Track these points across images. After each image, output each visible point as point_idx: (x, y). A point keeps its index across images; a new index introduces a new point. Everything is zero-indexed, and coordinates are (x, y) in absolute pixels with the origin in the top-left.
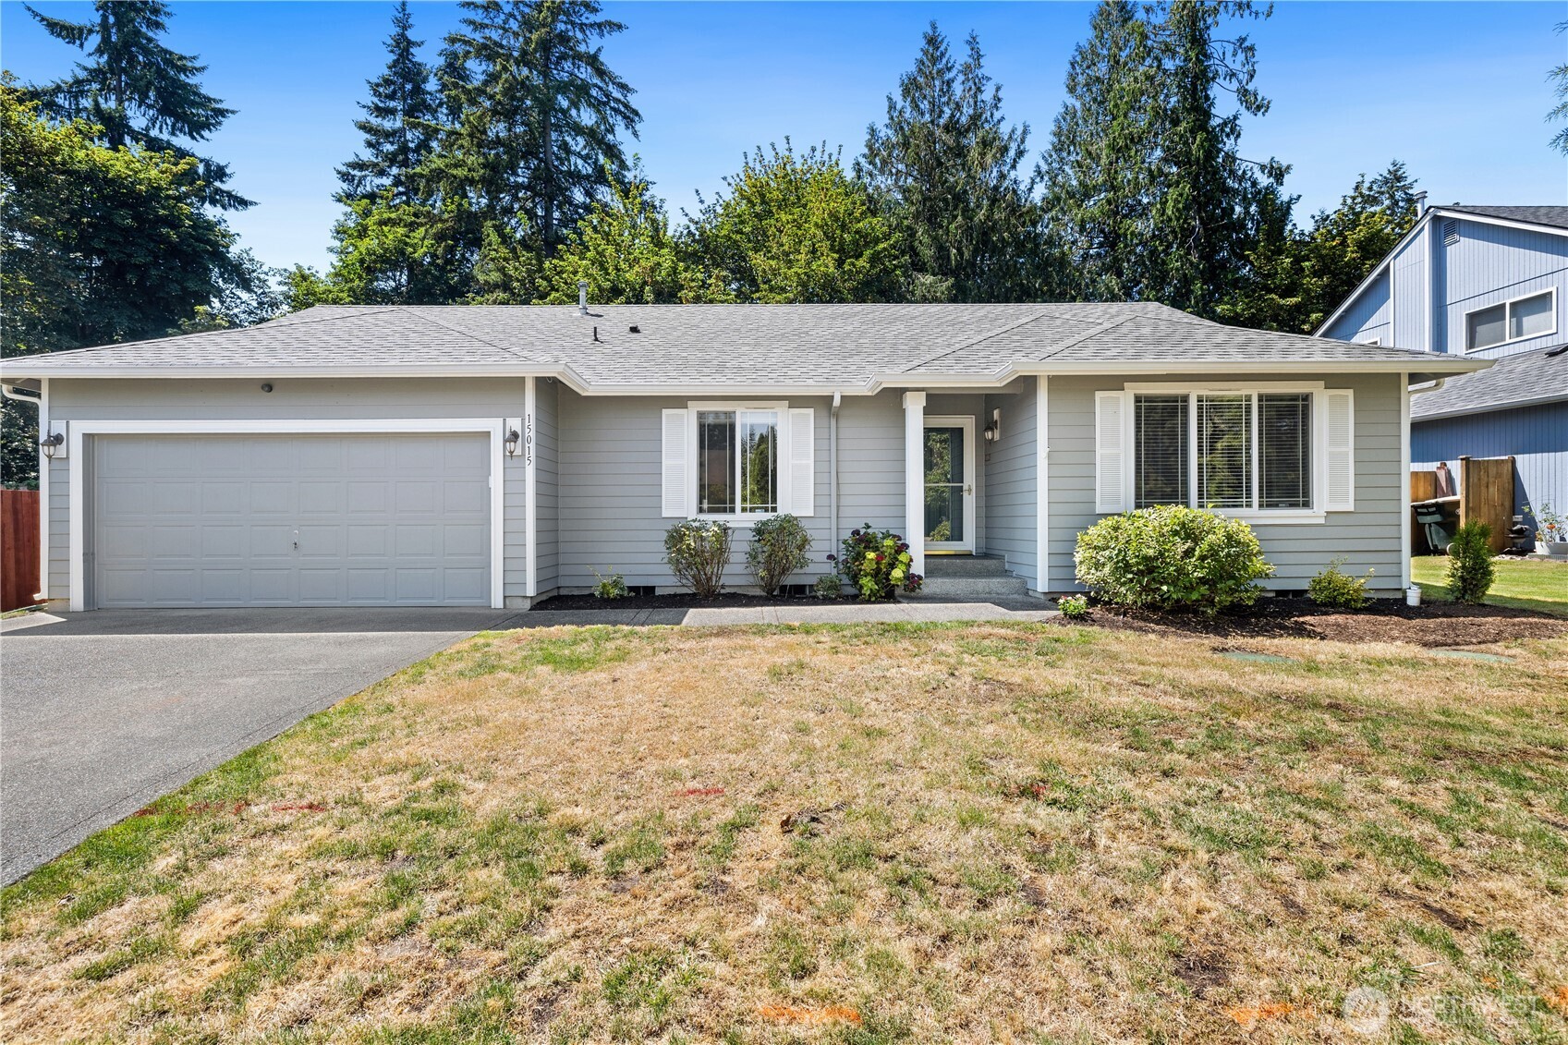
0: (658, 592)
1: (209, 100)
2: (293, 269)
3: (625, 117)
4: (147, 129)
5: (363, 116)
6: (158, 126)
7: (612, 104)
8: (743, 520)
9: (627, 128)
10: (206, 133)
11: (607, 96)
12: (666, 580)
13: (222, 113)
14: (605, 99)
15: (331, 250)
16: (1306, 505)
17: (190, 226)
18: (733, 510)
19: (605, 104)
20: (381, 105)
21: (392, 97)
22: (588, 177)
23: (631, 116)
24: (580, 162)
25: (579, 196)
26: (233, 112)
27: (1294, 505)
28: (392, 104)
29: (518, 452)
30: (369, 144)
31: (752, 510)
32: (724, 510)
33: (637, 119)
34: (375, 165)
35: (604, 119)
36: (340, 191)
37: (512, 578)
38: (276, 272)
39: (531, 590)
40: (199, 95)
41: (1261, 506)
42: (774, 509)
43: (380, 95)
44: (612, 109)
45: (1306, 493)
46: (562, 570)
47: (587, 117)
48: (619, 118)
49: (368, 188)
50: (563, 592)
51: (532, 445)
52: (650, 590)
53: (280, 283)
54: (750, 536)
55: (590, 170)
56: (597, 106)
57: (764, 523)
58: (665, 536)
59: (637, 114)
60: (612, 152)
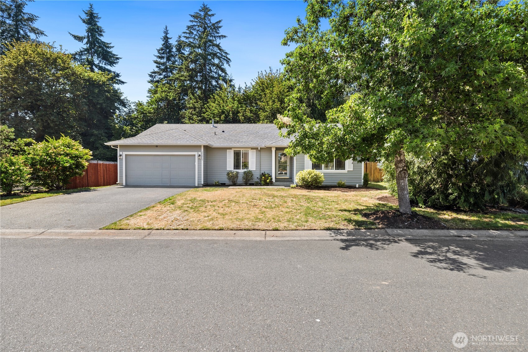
0: (226, 184)
1: (114, 55)
2: (137, 102)
3: (227, 61)
4: (99, 64)
5: (155, 59)
6: (101, 63)
7: (223, 57)
8: (241, 171)
9: (227, 63)
10: (114, 65)
11: (222, 55)
12: (227, 182)
13: (118, 59)
14: (221, 56)
15: (147, 97)
16: (344, 169)
17: (113, 92)
18: (240, 169)
19: (221, 57)
20: (160, 56)
21: (163, 53)
22: (216, 78)
23: (228, 61)
24: (214, 74)
25: (214, 83)
26: (121, 58)
27: (342, 169)
28: (163, 55)
29: (200, 158)
30: (157, 67)
31: (244, 169)
32: (238, 169)
33: (230, 61)
34: (159, 72)
35: (221, 61)
36: (149, 80)
37: (199, 181)
38: (133, 103)
39: (202, 183)
40: (112, 54)
41: (335, 169)
42: (248, 169)
43: (160, 53)
44: (223, 59)
45: (344, 167)
46: (208, 180)
47: (216, 61)
48: (225, 61)
49: (157, 79)
50: (208, 184)
51: (203, 157)
52: (225, 184)
53: (134, 106)
54: (242, 174)
55: (217, 76)
56: (219, 58)
57: (246, 171)
58: (227, 173)
59: (229, 59)
60: (223, 70)
